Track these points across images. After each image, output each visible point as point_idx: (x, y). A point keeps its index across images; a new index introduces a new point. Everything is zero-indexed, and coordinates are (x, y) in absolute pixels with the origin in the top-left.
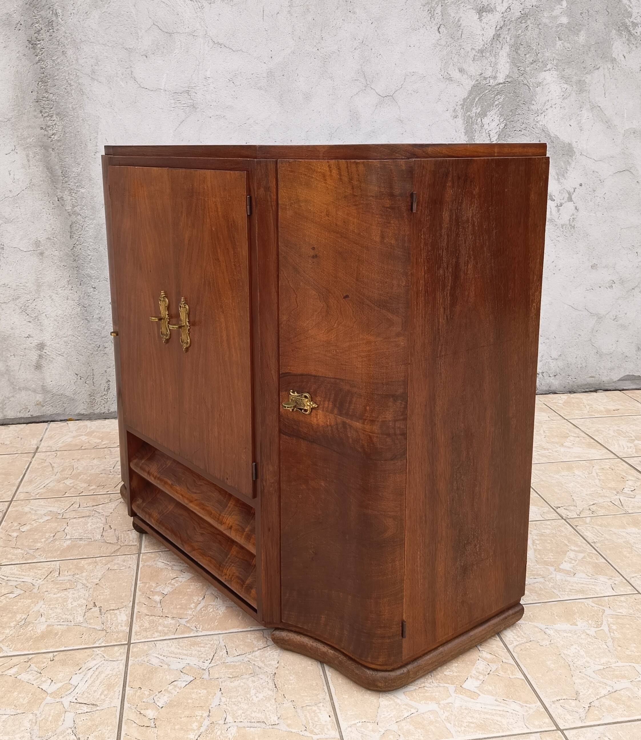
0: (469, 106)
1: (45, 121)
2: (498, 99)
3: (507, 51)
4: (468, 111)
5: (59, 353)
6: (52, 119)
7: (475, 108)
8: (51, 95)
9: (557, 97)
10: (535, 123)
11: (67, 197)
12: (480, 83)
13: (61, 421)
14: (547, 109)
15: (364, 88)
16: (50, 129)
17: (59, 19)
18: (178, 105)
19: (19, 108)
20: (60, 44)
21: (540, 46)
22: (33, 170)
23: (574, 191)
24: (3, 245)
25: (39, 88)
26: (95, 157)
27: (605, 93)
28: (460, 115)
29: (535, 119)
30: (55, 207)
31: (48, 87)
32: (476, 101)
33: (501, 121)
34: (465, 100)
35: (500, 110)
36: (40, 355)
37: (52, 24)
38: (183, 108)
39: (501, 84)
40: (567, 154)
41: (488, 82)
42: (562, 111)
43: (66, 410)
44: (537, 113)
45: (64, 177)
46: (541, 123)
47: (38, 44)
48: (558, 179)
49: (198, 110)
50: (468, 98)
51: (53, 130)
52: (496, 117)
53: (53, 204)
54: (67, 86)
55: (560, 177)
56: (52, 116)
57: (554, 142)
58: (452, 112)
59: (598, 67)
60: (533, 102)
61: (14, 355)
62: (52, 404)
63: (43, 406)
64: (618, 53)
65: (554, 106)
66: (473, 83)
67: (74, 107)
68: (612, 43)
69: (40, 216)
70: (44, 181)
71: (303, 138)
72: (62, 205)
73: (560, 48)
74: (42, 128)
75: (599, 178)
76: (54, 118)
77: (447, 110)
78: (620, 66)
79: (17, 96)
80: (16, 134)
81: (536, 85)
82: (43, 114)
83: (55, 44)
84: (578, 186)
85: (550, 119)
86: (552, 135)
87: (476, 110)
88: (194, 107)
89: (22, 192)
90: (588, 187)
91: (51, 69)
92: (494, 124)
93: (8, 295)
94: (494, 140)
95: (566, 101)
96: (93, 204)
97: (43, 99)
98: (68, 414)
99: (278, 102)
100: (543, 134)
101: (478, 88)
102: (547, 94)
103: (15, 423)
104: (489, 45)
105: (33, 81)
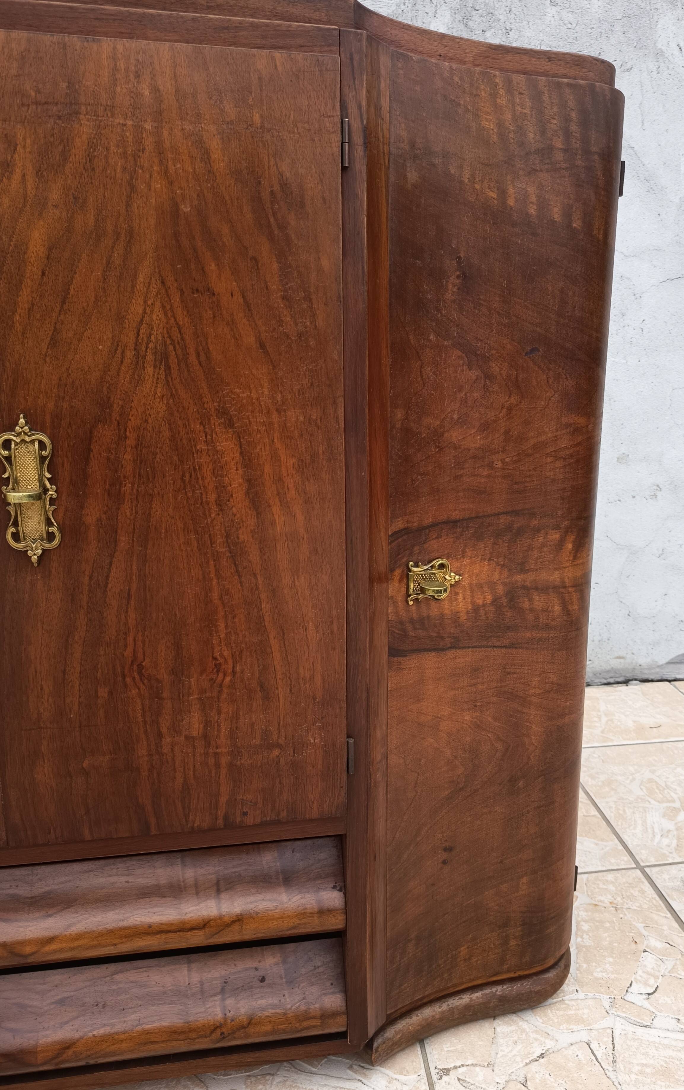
3: (446, 21)
21: (513, 16)
59: (629, 66)
64: (669, 40)
68: (655, 18)
73: (552, 22)
78: (671, 66)
104: (410, 6)
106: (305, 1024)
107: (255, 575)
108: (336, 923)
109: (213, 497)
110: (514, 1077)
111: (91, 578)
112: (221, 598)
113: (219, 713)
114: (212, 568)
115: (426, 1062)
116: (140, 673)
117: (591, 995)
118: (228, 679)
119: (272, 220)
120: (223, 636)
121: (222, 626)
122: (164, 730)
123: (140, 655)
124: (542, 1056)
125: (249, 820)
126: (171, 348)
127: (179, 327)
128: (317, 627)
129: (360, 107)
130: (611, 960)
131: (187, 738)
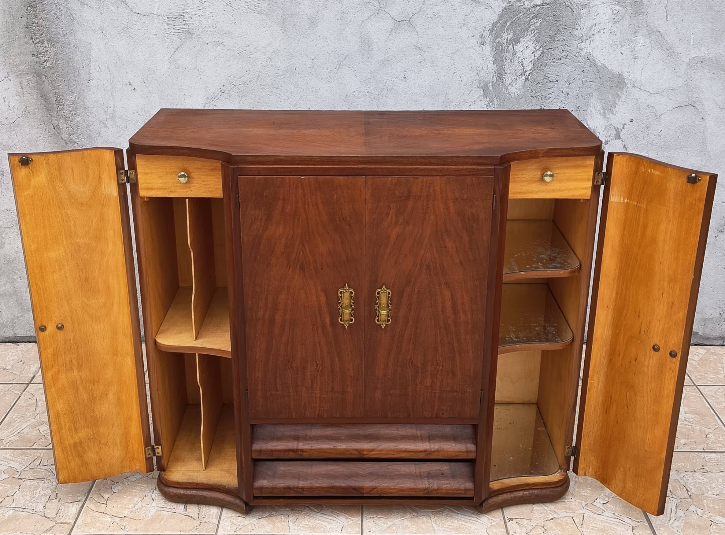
0: (499, 31)
1: (36, 47)
2: (534, 23)
4: (497, 38)
6: (43, 46)
7: (507, 34)
8: (41, 20)
9: (607, 21)
10: (578, 50)
11: (63, 125)
12: (512, 5)
14: (593, 35)
15: (377, 12)
16: (42, 55)
18: (173, 31)
19: (9, 34)
22: (27, 98)
23: (623, 128)
24: (3, 172)
25: (28, 13)
26: (88, 84)
27: (667, 16)
28: (488, 42)
29: (579, 46)
30: (51, 135)
31: (37, 12)
32: (507, 25)
33: (537, 48)
34: (494, 25)
35: (536, 35)
38: (178, 34)
39: (539, 6)
40: (617, 86)
41: (522, 4)
42: (612, 36)
44: (581, 39)
45: (58, 105)
46: (585, 51)
48: (604, 114)
49: (194, 36)
50: (498, 22)
51: (45, 57)
52: (531, 43)
53: (49, 132)
54: (56, 11)
55: (606, 111)
56: (43, 43)
57: (601, 72)
58: (478, 38)
60: (577, 27)
61: (20, 277)
65: (602, 31)
66: (504, 5)
67: (65, 33)
69: (37, 144)
70: (38, 108)
71: (309, 66)
72: (59, 133)
74: (34, 55)
75: (654, 114)
76: (45, 44)
77: (473, 36)
79: (7, 22)
80: (8, 61)
81: (580, 7)
82: (34, 40)
84: (628, 122)
85: (597, 46)
86: (599, 64)
87: (507, 36)
88: (189, 33)
89: (18, 119)
90: (640, 123)
92: (528, 52)
93: (11, 220)
94: (528, 69)
95: (617, 25)
96: (89, 132)
97: (33, 25)
99: (280, 28)
100: (588, 63)
101: (510, 11)
102: (594, 17)
103: (25, 340)
105: (22, 6)
106: (459, 492)
107: (452, 334)
108: (472, 456)
109: (440, 309)
110: (539, 524)
111: (399, 333)
112: (440, 341)
113: (437, 379)
114: (438, 332)
115: (503, 515)
116: (412, 364)
117: (578, 501)
118: (441, 368)
119: (468, 225)
120: (440, 353)
121: (440, 349)
122: (418, 383)
123: (412, 358)
124: (552, 519)
125: (444, 416)
126: (431, 264)
127: (435, 258)
128: (473, 352)
129: (500, 190)
130: (590, 489)
131: (426, 386)
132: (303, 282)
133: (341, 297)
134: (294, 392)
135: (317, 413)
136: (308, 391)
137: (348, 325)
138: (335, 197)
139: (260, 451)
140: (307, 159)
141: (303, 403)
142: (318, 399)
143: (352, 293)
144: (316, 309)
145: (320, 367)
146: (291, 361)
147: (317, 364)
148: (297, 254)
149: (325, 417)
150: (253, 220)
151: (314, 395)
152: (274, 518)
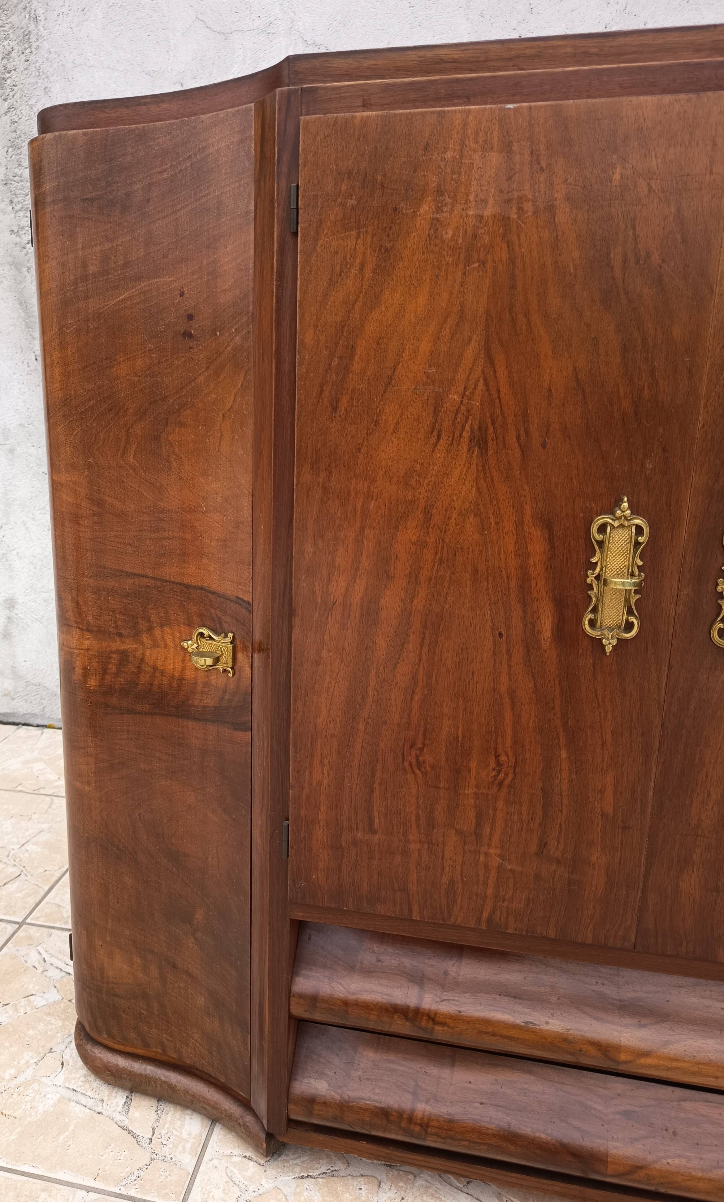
1: (17, 218)
5: (37, 617)
8: (27, 171)
13: (38, 726)
16: (25, 232)
17: (40, 27)
20: (41, 74)
25: (8, 159)
30: (32, 371)
36: (9, 618)
37: (29, 38)
43: (46, 710)
47: (8, 79)
53: (29, 367)
62: (25, 698)
63: (13, 699)
69: (9, 387)
70: (14, 325)
74: (13, 231)
82: (14, 205)
83: (33, 75)
91: (27, 123)
98: (48, 718)
132: (478, 489)
133: (601, 544)
134: (421, 842)
135: (485, 915)
136: (465, 843)
137: (614, 642)
138: (617, 177)
139: (314, 1000)
140: (528, 52)
141: (445, 880)
142: (493, 874)
143: (639, 530)
144: (513, 583)
145: (507, 775)
146: (420, 745)
147: (499, 764)
148: (465, 389)
149: (510, 931)
150: (338, 269)
151: (482, 858)
152: (338, 1185)
